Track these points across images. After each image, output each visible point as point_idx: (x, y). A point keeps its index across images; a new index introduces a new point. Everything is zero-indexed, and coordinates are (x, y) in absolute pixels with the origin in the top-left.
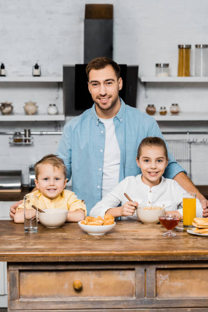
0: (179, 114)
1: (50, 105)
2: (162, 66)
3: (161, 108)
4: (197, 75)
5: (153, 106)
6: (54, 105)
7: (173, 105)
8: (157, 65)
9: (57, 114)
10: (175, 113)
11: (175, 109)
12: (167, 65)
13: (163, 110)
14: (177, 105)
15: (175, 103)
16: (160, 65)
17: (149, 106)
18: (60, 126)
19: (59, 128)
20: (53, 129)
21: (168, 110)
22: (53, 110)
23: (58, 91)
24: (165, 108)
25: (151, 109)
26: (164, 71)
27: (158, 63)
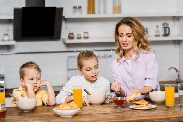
0: (89, 38)
1: (5, 35)
2: (77, 7)
3: (78, 35)
4: (99, 13)
5: (72, 34)
6: (7, 35)
7: (85, 33)
8: (74, 7)
9: (9, 40)
10: (86, 38)
11: (86, 35)
12: (80, 7)
13: (79, 36)
14: (87, 33)
15: (86, 31)
16: (76, 7)
17: (70, 34)
18: (11, 49)
19: (10, 50)
20: (6, 51)
21: (82, 36)
22: (6, 38)
23: (9, 25)
24: (80, 35)
25: (71, 36)
26: (79, 11)
27: (75, 5)
